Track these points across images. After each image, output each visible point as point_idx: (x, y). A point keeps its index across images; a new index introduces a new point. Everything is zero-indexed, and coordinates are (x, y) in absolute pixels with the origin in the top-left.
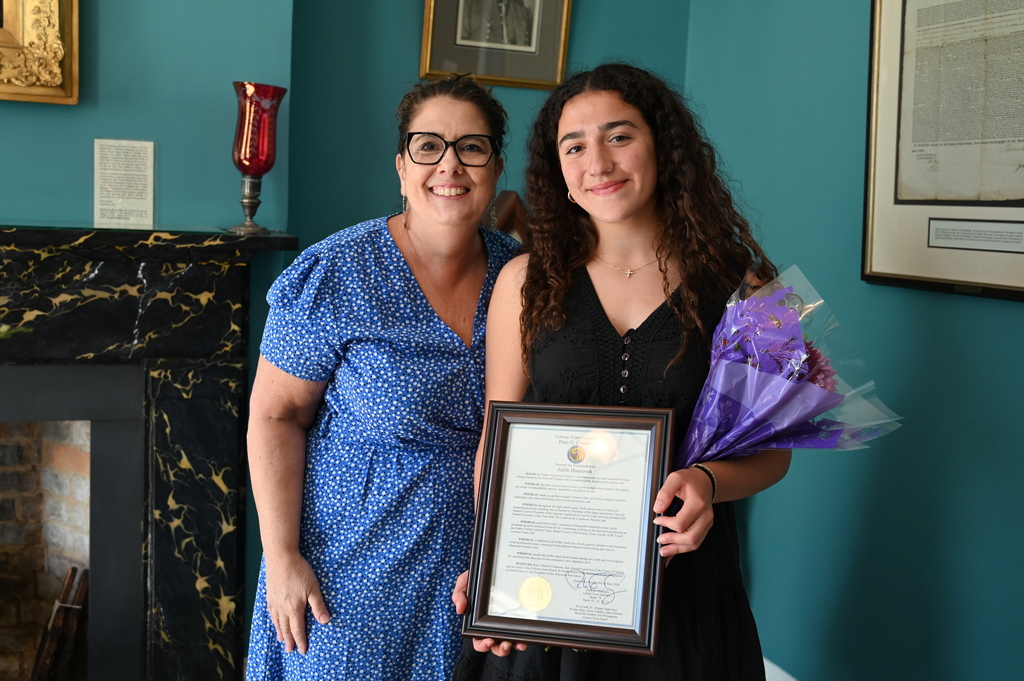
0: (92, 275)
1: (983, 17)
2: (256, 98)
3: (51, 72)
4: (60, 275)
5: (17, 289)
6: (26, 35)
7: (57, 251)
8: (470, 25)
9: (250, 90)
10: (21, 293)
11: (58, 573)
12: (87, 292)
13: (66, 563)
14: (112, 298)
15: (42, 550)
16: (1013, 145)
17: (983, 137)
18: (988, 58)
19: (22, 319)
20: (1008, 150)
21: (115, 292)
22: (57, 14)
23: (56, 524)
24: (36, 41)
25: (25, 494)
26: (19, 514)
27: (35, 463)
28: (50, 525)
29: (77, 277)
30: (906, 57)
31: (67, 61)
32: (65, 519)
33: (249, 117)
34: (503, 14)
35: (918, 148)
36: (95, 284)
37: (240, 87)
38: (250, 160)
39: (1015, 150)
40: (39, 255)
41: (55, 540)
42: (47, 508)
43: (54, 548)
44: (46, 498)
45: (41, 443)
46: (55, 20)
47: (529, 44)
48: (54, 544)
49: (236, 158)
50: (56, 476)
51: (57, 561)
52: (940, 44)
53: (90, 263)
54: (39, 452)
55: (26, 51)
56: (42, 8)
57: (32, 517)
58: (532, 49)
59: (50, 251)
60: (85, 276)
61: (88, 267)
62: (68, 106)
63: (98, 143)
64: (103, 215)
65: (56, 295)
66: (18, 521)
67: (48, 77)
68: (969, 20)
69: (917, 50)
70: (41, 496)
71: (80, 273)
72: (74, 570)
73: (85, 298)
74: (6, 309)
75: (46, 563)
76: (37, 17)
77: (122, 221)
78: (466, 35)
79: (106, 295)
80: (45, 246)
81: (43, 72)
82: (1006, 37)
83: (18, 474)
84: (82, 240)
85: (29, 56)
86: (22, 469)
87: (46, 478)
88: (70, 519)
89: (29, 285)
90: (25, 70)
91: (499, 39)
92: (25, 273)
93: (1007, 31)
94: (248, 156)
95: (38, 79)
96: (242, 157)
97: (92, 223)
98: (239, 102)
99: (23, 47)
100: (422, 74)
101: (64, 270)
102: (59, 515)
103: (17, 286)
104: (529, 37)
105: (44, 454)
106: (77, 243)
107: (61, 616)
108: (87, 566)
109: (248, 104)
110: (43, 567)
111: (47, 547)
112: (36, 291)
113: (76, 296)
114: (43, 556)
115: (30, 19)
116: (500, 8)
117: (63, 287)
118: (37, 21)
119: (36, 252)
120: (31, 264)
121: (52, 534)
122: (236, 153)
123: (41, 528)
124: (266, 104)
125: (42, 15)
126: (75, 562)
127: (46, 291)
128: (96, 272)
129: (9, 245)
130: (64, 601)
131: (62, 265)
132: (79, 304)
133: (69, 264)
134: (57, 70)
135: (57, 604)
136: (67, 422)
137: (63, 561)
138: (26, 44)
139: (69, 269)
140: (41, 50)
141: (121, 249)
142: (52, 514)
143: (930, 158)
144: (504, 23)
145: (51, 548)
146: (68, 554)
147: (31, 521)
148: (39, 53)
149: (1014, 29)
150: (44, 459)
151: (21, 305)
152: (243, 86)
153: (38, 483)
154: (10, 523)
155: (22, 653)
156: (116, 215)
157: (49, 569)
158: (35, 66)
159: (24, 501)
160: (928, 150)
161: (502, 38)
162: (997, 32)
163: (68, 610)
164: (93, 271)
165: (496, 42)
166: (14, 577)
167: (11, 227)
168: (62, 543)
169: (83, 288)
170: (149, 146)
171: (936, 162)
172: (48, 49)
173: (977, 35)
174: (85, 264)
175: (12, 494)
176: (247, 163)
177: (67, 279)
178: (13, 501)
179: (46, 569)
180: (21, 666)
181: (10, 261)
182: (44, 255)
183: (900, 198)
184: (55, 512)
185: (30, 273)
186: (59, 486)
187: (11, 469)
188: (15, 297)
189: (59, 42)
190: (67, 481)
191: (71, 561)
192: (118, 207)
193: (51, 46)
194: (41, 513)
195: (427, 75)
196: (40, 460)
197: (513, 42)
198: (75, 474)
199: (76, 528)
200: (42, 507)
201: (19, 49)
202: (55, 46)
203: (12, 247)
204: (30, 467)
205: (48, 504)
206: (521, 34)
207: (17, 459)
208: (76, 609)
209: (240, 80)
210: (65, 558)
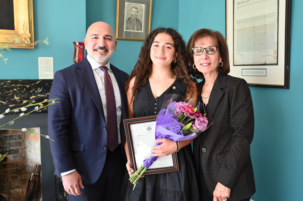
0: (40, 91)
1: (253, 22)
2: (79, 46)
3: (27, 41)
4: (32, 91)
5: (21, 95)
6: (21, 32)
7: (31, 85)
8: (127, 26)
9: (77, 44)
10: (22, 96)
11: (31, 166)
12: (39, 95)
13: (34, 164)
14: (45, 96)
15: (27, 161)
16: (261, 51)
17: (254, 49)
18: (255, 31)
19: (23, 103)
20: (260, 52)
21: (46, 95)
22: (28, 26)
23: (30, 154)
24: (23, 33)
25: (22, 147)
26: (20, 152)
27: (24, 139)
28: (28, 154)
29: (36, 92)
30: (234, 31)
31: (31, 38)
32: (33, 153)
33: (77, 50)
34: (135, 23)
35: (238, 53)
36: (41, 93)
37: (75, 43)
38: (78, 61)
39: (262, 52)
40: (27, 87)
41: (30, 158)
42: (28, 150)
43: (30, 160)
44: (27, 147)
45: (25, 134)
46: (28, 28)
47: (141, 30)
48: (30, 159)
49: (75, 60)
50: (30, 142)
51: (31, 163)
52: (243, 28)
53: (39, 88)
54: (25, 136)
55: (21, 36)
56: (25, 25)
57: (24, 153)
58: (142, 31)
59: (29, 85)
60: (38, 91)
61: (39, 89)
62: (32, 49)
63: (39, 58)
64: (41, 76)
65: (31, 96)
66: (20, 154)
67: (27, 42)
68: (249, 22)
69: (237, 30)
70: (26, 147)
71: (37, 91)
72: (37, 165)
73: (38, 97)
74: (19, 100)
75: (28, 164)
76: (23, 27)
77: (46, 77)
78: (126, 29)
79: (43, 96)
80: (28, 84)
81: (25, 41)
82: (259, 26)
83: (19, 142)
84: (38, 82)
85: (22, 37)
86: (21, 141)
87: (27, 143)
88: (34, 153)
89: (24, 94)
90: (21, 40)
91: (134, 29)
92: (23, 91)
93: (259, 25)
94: (77, 60)
95: (24, 43)
96: (76, 60)
97: (38, 78)
98: (75, 47)
99: (20, 35)
100: (116, 38)
101: (33, 90)
102: (31, 152)
103: (21, 94)
104: (141, 29)
105: (26, 137)
106: (37, 83)
107: (34, 177)
108: (40, 164)
109: (77, 47)
110: (27, 165)
111: (28, 160)
112: (26, 96)
113: (36, 96)
114: (27, 162)
115: (21, 28)
116: (134, 22)
117: (33, 94)
118: (24, 28)
119: (26, 86)
120: (24, 89)
121: (29, 157)
122: (74, 60)
123: (26, 155)
124: (82, 47)
125: (25, 27)
126: (36, 163)
127: (29, 95)
128: (41, 90)
129: (19, 84)
130: (34, 173)
131: (32, 89)
132: (37, 98)
133: (34, 88)
134: (29, 40)
135: (33, 174)
136: (32, 128)
137: (32, 163)
138: (21, 34)
139: (34, 90)
140: (25, 35)
141: (47, 84)
142: (29, 152)
143: (241, 55)
144: (135, 25)
145: (29, 160)
146: (34, 161)
147: (23, 154)
148: (24, 36)
149: (260, 24)
150: (26, 138)
151: (22, 99)
152: (76, 43)
153: (25, 144)
154: (18, 155)
155: (22, 187)
156: (44, 76)
157: (29, 165)
158: (23, 39)
159: (21, 149)
160: (241, 53)
161: (135, 29)
162: (256, 25)
163: (35, 175)
164: (40, 90)
165: (134, 30)
166: (20, 168)
167: (20, 80)
168: (32, 159)
169: (38, 94)
170: (52, 58)
171: (243, 56)
172: (27, 35)
173: (252, 26)
174: (38, 88)
175: (18, 147)
176: (77, 62)
177: (34, 92)
178: (19, 149)
179: (28, 165)
180: (22, 190)
181: (19, 88)
182: (28, 86)
183: (234, 64)
184: (30, 151)
185: (24, 91)
186: (31, 144)
187: (18, 141)
188: (21, 97)
189: (29, 33)
190: (33, 143)
191: (35, 163)
192: (45, 74)
193: (27, 34)
194: (26, 151)
195: (117, 39)
196: (25, 138)
197: (138, 30)
198: (35, 141)
199: (36, 155)
200: (26, 150)
201: (19, 35)
202: (28, 34)
203: (20, 85)
204: (22, 140)
205: (28, 149)
206: (139, 28)
207: (19, 138)
208: (37, 175)
209: (75, 41)
210: (33, 162)
